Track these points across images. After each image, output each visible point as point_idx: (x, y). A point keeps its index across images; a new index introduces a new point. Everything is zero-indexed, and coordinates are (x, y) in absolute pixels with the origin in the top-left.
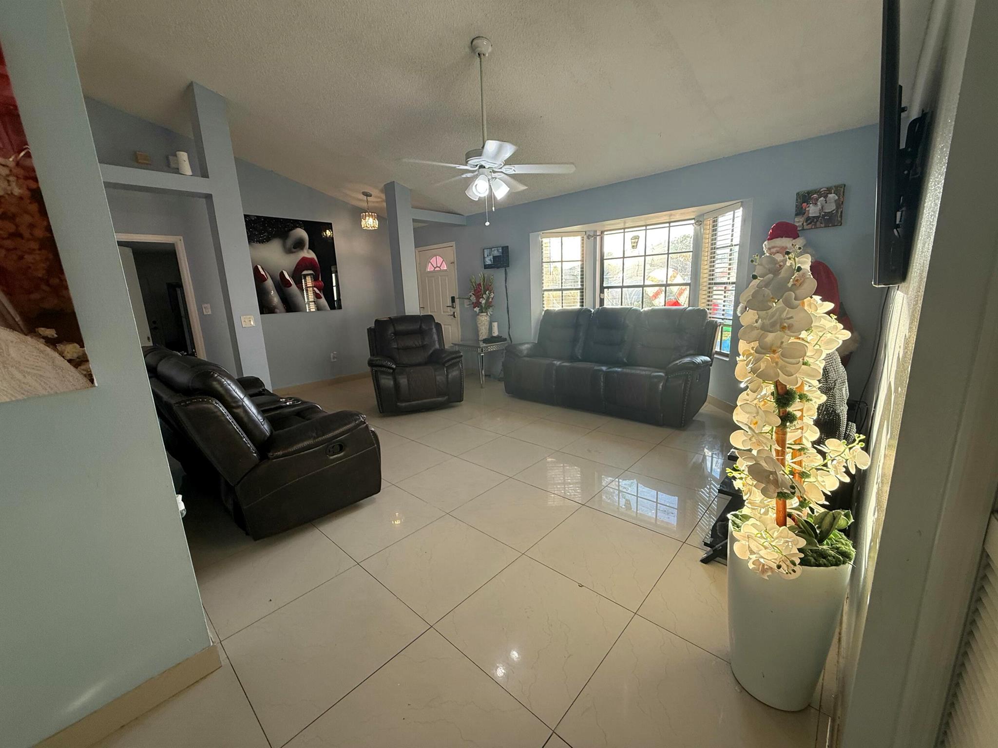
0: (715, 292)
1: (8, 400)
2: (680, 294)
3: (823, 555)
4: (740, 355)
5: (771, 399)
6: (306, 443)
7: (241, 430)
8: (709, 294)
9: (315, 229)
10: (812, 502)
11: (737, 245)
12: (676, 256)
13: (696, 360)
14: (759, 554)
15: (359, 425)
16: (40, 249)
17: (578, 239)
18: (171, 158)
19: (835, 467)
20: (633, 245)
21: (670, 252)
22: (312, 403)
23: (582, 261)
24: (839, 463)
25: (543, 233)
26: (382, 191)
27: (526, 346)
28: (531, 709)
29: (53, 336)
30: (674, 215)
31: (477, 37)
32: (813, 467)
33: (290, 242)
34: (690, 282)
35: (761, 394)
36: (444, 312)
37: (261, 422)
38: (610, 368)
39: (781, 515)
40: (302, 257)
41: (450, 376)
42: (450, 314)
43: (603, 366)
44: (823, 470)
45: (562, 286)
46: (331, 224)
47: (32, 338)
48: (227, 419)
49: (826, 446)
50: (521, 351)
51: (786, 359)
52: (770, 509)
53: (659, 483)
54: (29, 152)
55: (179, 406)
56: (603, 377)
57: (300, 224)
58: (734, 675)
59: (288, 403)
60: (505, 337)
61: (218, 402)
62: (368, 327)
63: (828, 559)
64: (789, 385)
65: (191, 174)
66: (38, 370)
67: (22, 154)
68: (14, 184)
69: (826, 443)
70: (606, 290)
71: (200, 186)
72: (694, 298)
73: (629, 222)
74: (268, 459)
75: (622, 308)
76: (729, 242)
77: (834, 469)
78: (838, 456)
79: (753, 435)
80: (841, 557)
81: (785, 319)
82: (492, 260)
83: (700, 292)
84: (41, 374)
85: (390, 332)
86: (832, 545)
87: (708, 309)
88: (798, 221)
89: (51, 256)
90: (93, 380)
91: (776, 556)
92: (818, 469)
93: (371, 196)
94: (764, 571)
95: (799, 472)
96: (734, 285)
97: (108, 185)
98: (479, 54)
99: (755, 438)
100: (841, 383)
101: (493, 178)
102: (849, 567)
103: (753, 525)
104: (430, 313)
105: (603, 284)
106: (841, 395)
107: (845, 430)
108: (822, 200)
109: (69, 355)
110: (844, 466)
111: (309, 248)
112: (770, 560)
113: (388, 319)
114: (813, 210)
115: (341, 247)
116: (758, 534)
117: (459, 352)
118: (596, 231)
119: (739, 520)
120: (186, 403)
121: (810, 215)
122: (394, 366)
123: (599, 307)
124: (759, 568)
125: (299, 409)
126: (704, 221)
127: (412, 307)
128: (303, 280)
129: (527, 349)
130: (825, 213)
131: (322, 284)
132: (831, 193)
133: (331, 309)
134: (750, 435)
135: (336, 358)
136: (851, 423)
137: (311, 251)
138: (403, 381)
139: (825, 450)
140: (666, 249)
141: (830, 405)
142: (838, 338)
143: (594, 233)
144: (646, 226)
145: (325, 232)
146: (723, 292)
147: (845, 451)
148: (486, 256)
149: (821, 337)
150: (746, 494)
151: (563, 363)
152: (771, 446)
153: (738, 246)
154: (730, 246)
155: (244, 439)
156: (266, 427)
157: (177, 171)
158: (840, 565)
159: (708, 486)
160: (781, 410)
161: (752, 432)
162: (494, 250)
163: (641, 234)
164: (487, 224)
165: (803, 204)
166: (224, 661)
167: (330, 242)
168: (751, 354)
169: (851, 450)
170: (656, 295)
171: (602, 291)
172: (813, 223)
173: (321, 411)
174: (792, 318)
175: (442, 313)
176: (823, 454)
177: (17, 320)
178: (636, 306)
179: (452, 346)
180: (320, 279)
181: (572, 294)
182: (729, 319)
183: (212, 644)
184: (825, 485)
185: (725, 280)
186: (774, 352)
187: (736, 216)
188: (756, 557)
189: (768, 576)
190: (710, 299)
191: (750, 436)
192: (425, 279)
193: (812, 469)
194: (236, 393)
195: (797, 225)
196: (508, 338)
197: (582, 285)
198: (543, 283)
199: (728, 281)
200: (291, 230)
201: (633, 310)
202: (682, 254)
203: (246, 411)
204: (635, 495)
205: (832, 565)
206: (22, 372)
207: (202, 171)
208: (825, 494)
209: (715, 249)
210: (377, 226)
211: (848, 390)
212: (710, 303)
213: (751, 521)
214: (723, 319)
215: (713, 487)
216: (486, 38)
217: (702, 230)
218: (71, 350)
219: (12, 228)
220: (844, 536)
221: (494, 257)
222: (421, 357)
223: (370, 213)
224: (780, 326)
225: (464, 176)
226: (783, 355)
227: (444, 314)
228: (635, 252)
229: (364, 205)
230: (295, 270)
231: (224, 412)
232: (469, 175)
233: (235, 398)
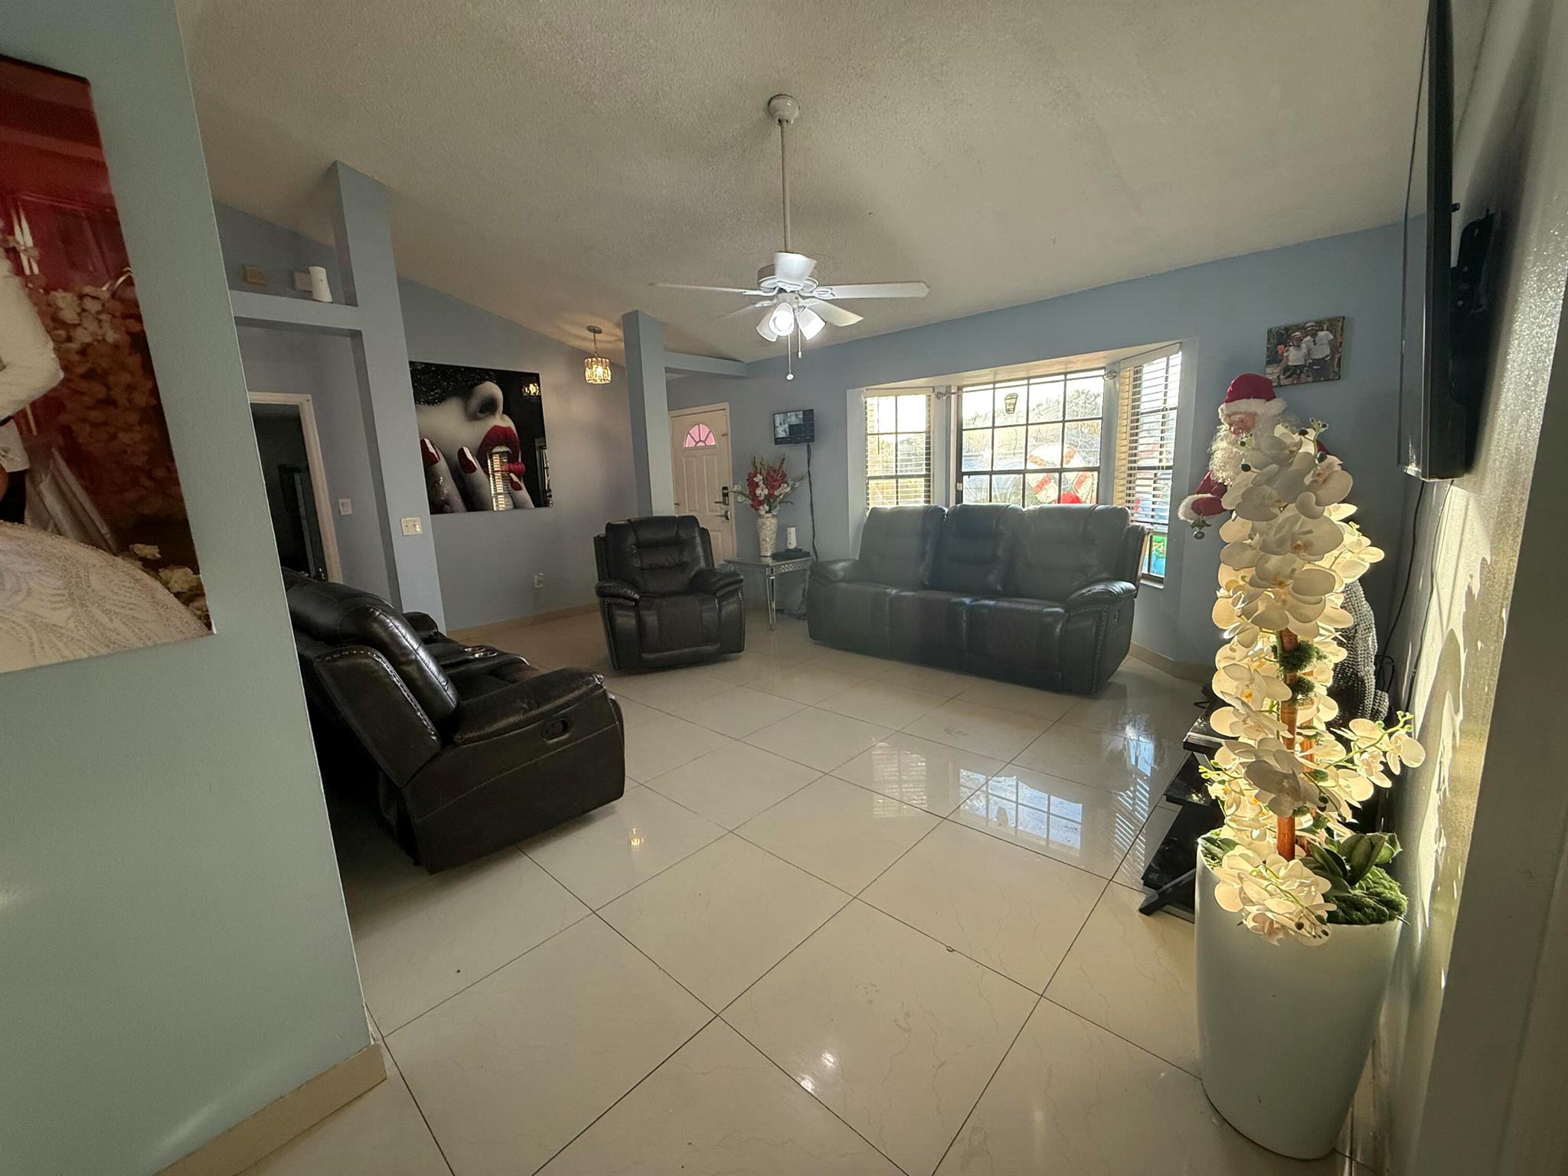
0: (1138, 482)
1: (85, 656)
2: (1080, 483)
3: (1356, 905)
4: (1221, 587)
5: (1270, 657)
6: (512, 720)
7: (414, 700)
8: (1129, 485)
9: (513, 382)
10: (1331, 820)
11: (1175, 408)
12: (1076, 426)
13: (1114, 588)
14: (1264, 905)
15: (593, 690)
16: (140, 423)
17: (922, 399)
18: (297, 275)
19: (1368, 764)
20: (1008, 407)
21: (1066, 419)
22: (513, 654)
23: (928, 432)
24: (1374, 757)
25: (867, 390)
26: (618, 325)
27: (841, 565)
28: (887, 1153)
29: (154, 556)
30: (1073, 362)
31: (778, 95)
32: (1331, 763)
33: (475, 403)
34: (1098, 465)
35: (1255, 650)
36: (710, 511)
37: (443, 686)
38: (977, 600)
39: (1286, 841)
40: (492, 426)
41: (724, 612)
42: (719, 514)
43: (964, 597)
44: (1347, 768)
45: (896, 471)
46: (538, 375)
47: (123, 559)
48: (394, 682)
49: (1350, 730)
50: (834, 573)
51: (1302, 597)
52: (1267, 830)
53: (1054, 782)
54: (130, 276)
55: (321, 662)
56: (966, 613)
57: (490, 375)
58: (1208, 1098)
59: (477, 656)
60: (807, 550)
61: (380, 655)
62: (596, 535)
63: (1365, 912)
64: (1300, 634)
65: (331, 300)
66: (131, 609)
67: (121, 280)
68: (106, 325)
69: (1351, 725)
70: (965, 478)
71: (343, 318)
72: (1104, 489)
73: (1003, 372)
74: (456, 745)
75: (992, 506)
76: (1160, 404)
77: (1365, 767)
78: (1371, 746)
79: (1248, 714)
80: (1386, 910)
81: (1299, 534)
82: (788, 430)
83: (1116, 481)
84: (135, 615)
85: (630, 543)
86: (1368, 889)
87: (1129, 508)
88: (1270, 372)
89: (156, 434)
90: (210, 623)
91: (1293, 907)
92: (1338, 767)
93: (600, 332)
94: (1272, 931)
95: (1309, 771)
96: (1171, 471)
97: (240, 322)
98: (780, 121)
99: (1251, 720)
100: (1365, 630)
101: (799, 307)
102: (1397, 924)
103: (1242, 856)
104: (688, 513)
105: (961, 467)
106: (1366, 648)
107: (1372, 703)
108: (1309, 341)
109: (176, 585)
110: (1382, 763)
111: (504, 412)
112: (1282, 915)
113: (627, 522)
114: (1294, 356)
115: (552, 411)
116: (1253, 871)
117: (735, 574)
118: (950, 387)
119: (1216, 848)
120: (332, 656)
121: (1290, 364)
122: (637, 596)
123: (954, 504)
124: (1264, 927)
125: (492, 665)
126: (1119, 373)
127: (663, 504)
128: (489, 461)
129: (844, 569)
130: (1314, 360)
131: (522, 467)
132: (1323, 330)
133: (536, 506)
134: (1243, 715)
135: (542, 582)
136: (1380, 692)
137: (506, 417)
138: (651, 619)
139: (1347, 735)
140: (1061, 414)
141: (1348, 663)
142: (1363, 560)
143: (947, 389)
144: (1029, 378)
145: (528, 386)
146: (1153, 481)
147: (1384, 738)
148: (777, 424)
149: (1336, 558)
150: (1230, 807)
151: (902, 591)
152: (1278, 732)
153: (1176, 411)
154: (1163, 410)
155: (419, 714)
156: (450, 694)
157: (308, 295)
158: (1385, 921)
159: (1132, 788)
160: (1288, 675)
161: (1247, 710)
162: (791, 415)
163: (1021, 392)
164: (790, 377)
165: (1279, 347)
166: (389, 1069)
167: (536, 402)
168: (1241, 588)
169: (1392, 738)
170: (1041, 485)
171: (959, 480)
172: (1295, 376)
173: (529, 668)
174: (1310, 532)
175: (708, 513)
176: (1346, 743)
177: (103, 532)
178: (1014, 502)
179: (724, 565)
180: (520, 460)
181: (913, 483)
182: (1163, 524)
183: (372, 1043)
184: (1351, 792)
185: (1155, 463)
186: (1281, 584)
187: (1171, 364)
188: (1257, 910)
189: (1278, 941)
190: (1131, 492)
191: (1243, 717)
192: (681, 458)
193: (1329, 766)
194: (407, 640)
195: (1270, 378)
196: (812, 553)
197: (928, 470)
198: (867, 467)
199: (1161, 465)
200: (477, 384)
201: (1011, 508)
202: (1085, 422)
203: (421, 670)
204: (1012, 801)
205: (1372, 922)
206: (106, 612)
207: (347, 296)
208: (1351, 807)
209: (1138, 415)
210: (609, 379)
211: (1376, 641)
212: (1131, 498)
213: (1238, 850)
214: (1152, 524)
215: (1141, 789)
216: (791, 97)
217: (1118, 386)
218: (180, 577)
219: (100, 392)
220: (1386, 875)
221: (791, 426)
222: (680, 580)
223: (600, 359)
224: (1291, 545)
225: (758, 305)
226: (1295, 590)
227: (711, 513)
228: (1012, 420)
229: (590, 346)
230: (481, 446)
231: (388, 670)
232: (766, 303)
233: (406, 648)
